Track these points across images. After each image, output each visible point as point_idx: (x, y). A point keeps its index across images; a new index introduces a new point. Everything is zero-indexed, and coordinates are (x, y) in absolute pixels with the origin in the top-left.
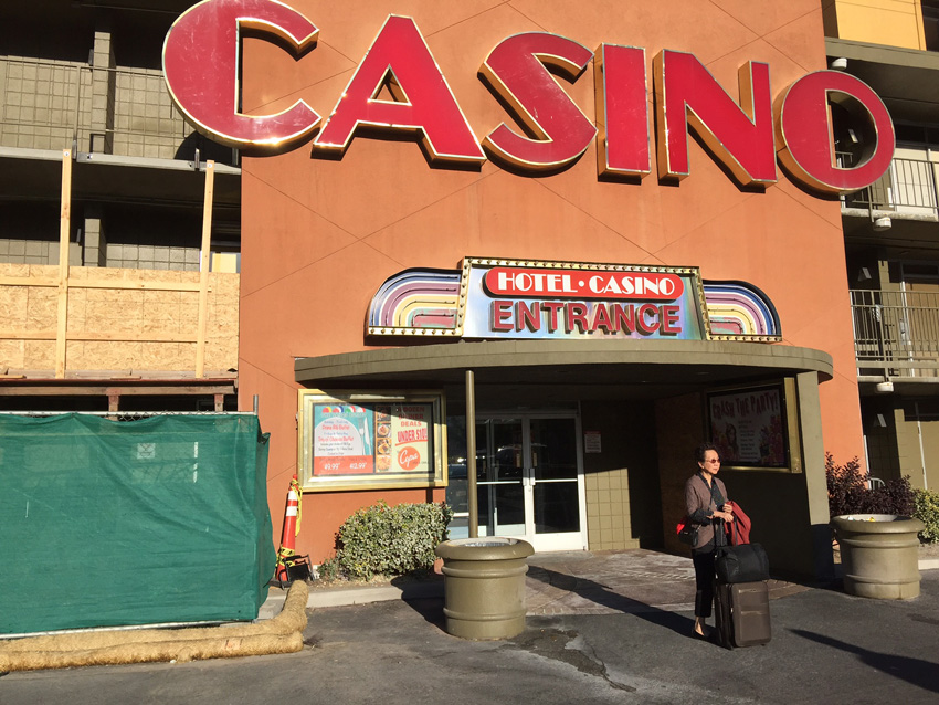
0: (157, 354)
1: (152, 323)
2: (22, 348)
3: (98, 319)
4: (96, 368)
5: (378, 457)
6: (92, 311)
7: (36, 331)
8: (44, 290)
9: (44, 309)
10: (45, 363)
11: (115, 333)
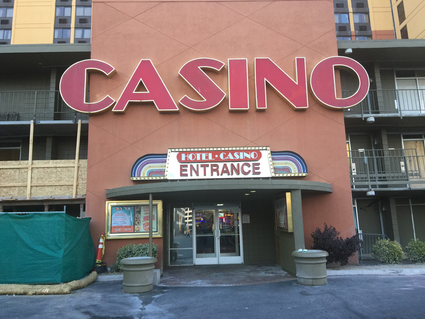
0: (60, 190)
1: (59, 179)
2: (17, 189)
3: (42, 178)
4: (41, 196)
5: (136, 226)
6: (40, 176)
7: (22, 183)
8: (24, 169)
9: (24, 175)
10: (24, 194)
11: (47, 183)
